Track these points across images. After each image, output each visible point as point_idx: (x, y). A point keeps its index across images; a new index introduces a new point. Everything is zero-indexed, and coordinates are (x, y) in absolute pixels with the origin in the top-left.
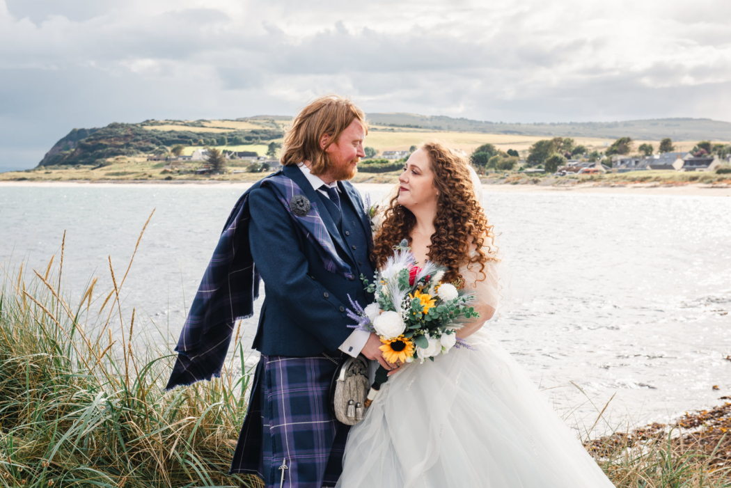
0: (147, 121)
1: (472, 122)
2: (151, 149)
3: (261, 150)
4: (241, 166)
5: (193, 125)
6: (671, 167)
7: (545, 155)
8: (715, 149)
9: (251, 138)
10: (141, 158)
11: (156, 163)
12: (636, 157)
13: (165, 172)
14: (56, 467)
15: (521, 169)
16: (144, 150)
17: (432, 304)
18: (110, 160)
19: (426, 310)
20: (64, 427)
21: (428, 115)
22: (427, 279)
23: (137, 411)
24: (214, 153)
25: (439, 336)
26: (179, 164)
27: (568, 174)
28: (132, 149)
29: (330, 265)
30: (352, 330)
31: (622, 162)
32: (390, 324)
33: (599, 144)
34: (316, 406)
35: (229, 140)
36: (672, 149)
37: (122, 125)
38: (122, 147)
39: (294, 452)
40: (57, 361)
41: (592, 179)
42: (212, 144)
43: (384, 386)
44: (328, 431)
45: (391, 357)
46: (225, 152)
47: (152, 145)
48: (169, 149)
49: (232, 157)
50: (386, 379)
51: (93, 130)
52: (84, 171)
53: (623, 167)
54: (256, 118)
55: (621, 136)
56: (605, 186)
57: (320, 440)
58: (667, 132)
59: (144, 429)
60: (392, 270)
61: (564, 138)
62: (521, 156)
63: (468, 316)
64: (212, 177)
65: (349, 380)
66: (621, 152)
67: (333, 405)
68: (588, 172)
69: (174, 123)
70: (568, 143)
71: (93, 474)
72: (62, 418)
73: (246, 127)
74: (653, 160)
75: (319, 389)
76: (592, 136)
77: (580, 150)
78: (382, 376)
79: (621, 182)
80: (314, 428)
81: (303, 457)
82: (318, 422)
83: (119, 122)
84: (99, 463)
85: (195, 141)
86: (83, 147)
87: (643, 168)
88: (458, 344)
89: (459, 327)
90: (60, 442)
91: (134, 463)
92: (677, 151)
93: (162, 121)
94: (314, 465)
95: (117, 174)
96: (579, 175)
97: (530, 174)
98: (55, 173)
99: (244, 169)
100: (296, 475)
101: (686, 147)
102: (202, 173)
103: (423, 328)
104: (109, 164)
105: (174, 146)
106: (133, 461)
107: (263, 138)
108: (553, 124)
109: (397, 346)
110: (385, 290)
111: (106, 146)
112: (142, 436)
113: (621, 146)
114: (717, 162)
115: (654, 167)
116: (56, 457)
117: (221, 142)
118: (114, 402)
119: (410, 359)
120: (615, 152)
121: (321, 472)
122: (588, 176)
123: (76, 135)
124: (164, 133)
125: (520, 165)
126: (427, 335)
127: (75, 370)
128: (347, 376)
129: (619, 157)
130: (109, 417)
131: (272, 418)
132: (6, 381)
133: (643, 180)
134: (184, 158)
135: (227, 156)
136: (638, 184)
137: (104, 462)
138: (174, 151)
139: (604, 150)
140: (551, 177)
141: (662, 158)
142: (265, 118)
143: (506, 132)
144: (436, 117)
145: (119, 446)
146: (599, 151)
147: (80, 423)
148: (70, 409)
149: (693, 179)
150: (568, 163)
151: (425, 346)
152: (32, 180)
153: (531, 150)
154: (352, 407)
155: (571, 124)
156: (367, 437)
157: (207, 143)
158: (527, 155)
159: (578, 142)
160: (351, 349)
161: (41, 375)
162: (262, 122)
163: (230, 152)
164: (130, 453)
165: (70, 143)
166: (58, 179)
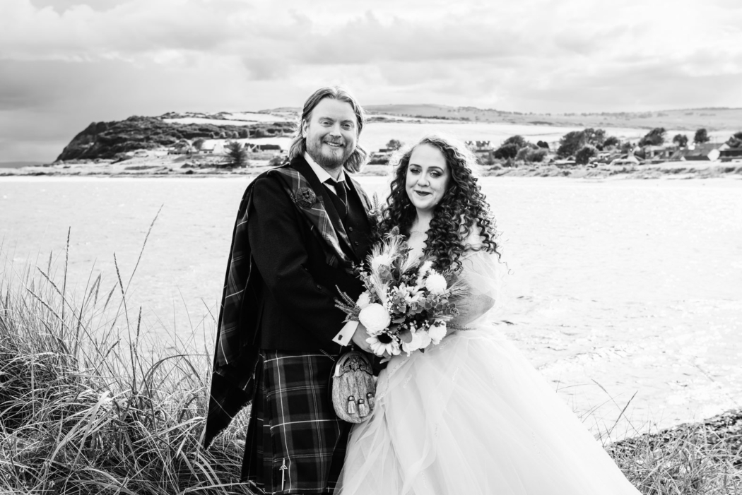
0: (168, 114)
1: (500, 113)
2: (172, 142)
4: (263, 159)
5: (215, 117)
6: (706, 158)
7: (577, 146)
9: (274, 130)
10: (162, 151)
11: (176, 157)
12: (669, 149)
13: (186, 166)
14: (61, 468)
15: (551, 161)
16: (165, 143)
17: (419, 297)
18: (130, 154)
20: (68, 426)
21: (456, 106)
22: (414, 271)
24: (236, 147)
25: (426, 329)
26: (200, 157)
27: (600, 165)
28: (152, 143)
29: (332, 260)
31: (656, 153)
33: (632, 135)
34: (315, 404)
35: (252, 133)
36: (707, 139)
37: (142, 118)
38: (142, 140)
39: (293, 452)
40: (64, 362)
41: (624, 171)
42: (234, 137)
44: (328, 429)
45: (378, 349)
46: (247, 145)
47: (172, 139)
48: (190, 142)
49: (254, 151)
51: (112, 124)
52: (103, 165)
53: (657, 158)
54: (279, 110)
55: (654, 126)
56: (638, 177)
57: (320, 438)
58: (702, 123)
59: (150, 429)
61: (596, 129)
62: (551, 147)
64: (234, 170)
65: (346, 375)
66: (654, 143)
67: (332, 404)
68: (620, 164)
69: (195, 115)
70: (600, 134)
71: (99, 475)
72: (66, 417)
73: (269, 120)
74: (687, 151)
75: (317, 387)
76: (624, 126)
77: (612, 141)
79: (655, 174)
80: (313, 427)
81: (302, 456)
82: (317, 421)
84: (106, 464)
85: (217, 134)
86: (102, 140)
87: (678, 159)
91: (142, 464)
92: (712, 141)
93: (182, 114)
94: (314, 464)
95: (137, 168)
96: (611, 167)
97: (560, 166)
98: (74, 167)
99: (267, 162)
100: (295, 475)
102: (224, 167)
103: (408, 322)
104: (129, 158)
105: (195, 139)
106: (140, 462)
107: (285, 131)
108: (584, 114)
109: (384, 339)
111: (125, 140)
112: (149, 436)
113: (655, 137)
115: (689, 158)
117: (243, 135)
118: (120, 404)
120: (649, 143)
121: (322, 473)
122: (620, 168)
123: (95, 129)
124: (185, 126)
125: (549, 157)
126: (414, 329)
127: (82, 369)
128: (342, 372)
129: (653, 148)
130: (115, 417)
131: (271, 418)
132: (11, 380)
133: (677, 171)
134: (205, 151)
135: (250, 150)
136: (673, 176)
137: (110, 463)
138: (195, 144)
139: (637, 141)
140: (582, 169)
141: (696, 148)
142: (288, 110)
143: (535, 123)
144: (464, 108)
146: (632, 142)
148: (76, 409)
149: (729, 170)
150: (600, 155)
151: (409, 340)
152: (50, 174)
153: (561, 142)
154: (352, 404)
155: (603, 114)
157: (228, 136)
158: (558, 146)
159: (610, 133)
161: (47, 375)
162: (285, 114)
163: (252, 146)
164: (137, 453)
165: (89, 137)
166: (77, 174)
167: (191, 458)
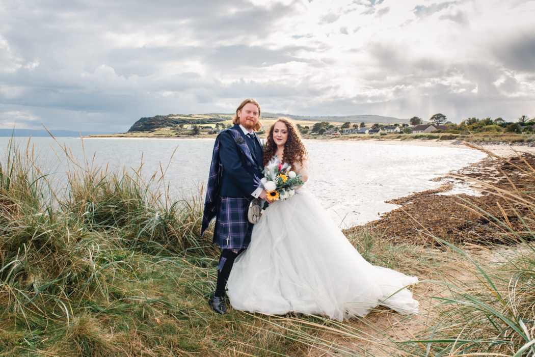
0: (170, 115)
2: (172, 125)
3: (213, 126)
4: (206, 132)
5: (187, 116)
6: (364, 133)
7: (319, 128)
8: (380, 126)
9: (210, 121)
10: (168, 129)
11: (173, 131)
12: (351, 129)
13: (177, 134)
14: (140, 241)
15: (310, 133)
16: (169, 126)
17: (286, 179)
18: (156, 129)
19: (284, 181)
20: (143, 226)
22: (285, 170)
23: (171, 220)
24: (196, 127)
25: (288, 191)
26: (182, 131)
27: (327, 135)
28: (164, 125)
29: (249, 164)
30: (256, 188)
31: (347, 131)
32: (271, 186)
33: (338, 124)
34: (241, 216)
35: (201, 122)
36: (365, 126)
37: (160, 116)
38: (160, 124)
39: (232, 234)
40: (140, 202)
41: (336, 137)
42: (195, 123)
43: (267, 209)
44: (245, 226)
45: (270, 198)
46: (199, 126)
47: (172, 124)
48: (178, 125)
49: (202, 129)
50: (267, 206)
51: (149, 118)
52: (146, 133)
53: (347, 133)
54: (211, 114)
55: (346, 121)
56: (341, 140)
57: (242, 229)
58: (363, 120)
59: (173, 227)
60: (272, 166)
61: (326, 122)
62: (310, 128)
63: (300, 184)
64: (195, 136)
65: (253, 207)
66: (346, 128)
67: (247, 216)
68: (334, 135)
69: (180, 115)
70: (327, 124)
71: (154, 244)
72: (142, 223)
73: (208, 117)
74: (358, 130)
75: (242, 210)
76: (336, 121)
77: (331, 127)
78: (267, 205)
79: (346, 138)
80: (240, 225)
81: (235, 235)
82: (241, 223)
83: (159, 115)
84: (156, 240)
85: (188, 122)
86: (145, 124)
87: (354, 133)
88: (296, 193)
89: (296, 187)
90: (141, 232)
91: (170, 240)
92: (367, 127)
93: (175, 115)
94: (239, 239)
95: (159, 135)
96: (331, 136)
97: (313, 135)
98: (135, 134)
99: (207, 133)
100: (233, 242)
101: (369, 125)
102: (191, 134)
103: (283, 188)
104: (155, 131)
105: (180, 124)
106: (169, 239)
107: (214, 122)
108: (321, 117)
109: (273, 194)
110: (269, 173)
111: (154, 124)
112: (173, 229)
113: (347, 125)
114: (381, 131)
115: (358, 133)
116: (140, 238)
117: (198, 123)
118: (162, 217)
119: (277, 199)
120: (344, 127)
121: (242, 241)
122: (334, 136)
123: (143, 120)
124: (177, 119)
126: (284, 190)
127: (147, 205)
128: (253, 205)
129: (346, 129)
130: (160, 223)
131: (224, 220)
132: (120, 209)
133: (354, 138)
134: (184, 129)
135: (201, 128)
137: (158, 239)
138: (180, 126)
139: (340, 127)
140: (321, 136)
141: (361, 130)
142: (215, 114)
143: (304, 120)
144: (279, 114)
145: (164, 233)
146: (338, 127)
147: (149, 225)
148: (145, 220)
149: (372, 137)
150: (327, 131)
151: (284, 194)
152: (126, 137)
153: (313, 126)
154: (255, 217)
155: (328, 117)
156: (260, 228)
157: (193, 123)
158: (312, 128)
159: (331, 124)
160: (255, 195)
161: (133, 207)
162: (214, 115)
163: (201, 127)
164: (168, 236)
165: (140, 123)
166: (136, 137)
167: (188, 237)
